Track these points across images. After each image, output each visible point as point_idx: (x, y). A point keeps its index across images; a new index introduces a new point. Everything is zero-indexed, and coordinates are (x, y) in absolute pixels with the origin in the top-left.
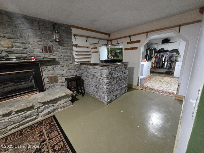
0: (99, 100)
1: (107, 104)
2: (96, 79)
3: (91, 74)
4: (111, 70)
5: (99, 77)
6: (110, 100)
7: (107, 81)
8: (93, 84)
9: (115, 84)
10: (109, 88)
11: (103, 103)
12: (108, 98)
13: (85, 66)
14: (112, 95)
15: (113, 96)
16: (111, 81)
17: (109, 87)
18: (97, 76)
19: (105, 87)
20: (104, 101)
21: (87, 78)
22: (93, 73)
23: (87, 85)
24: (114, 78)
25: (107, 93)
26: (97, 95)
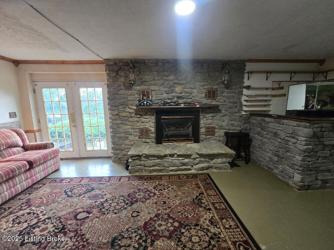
0: (280, 177)
1: (299, 190)
2: (279, 140)
3: (271, 132)
4: (319, 130)
5: (287, 138)
6: (306, 184)
7: (306, 147)
8: (272, 148)
9: (325, 157)
10: (309, 162)
11: (288, 184)
12: (302, 179)
13: (260, 118)
14: (314, 178)
15: (317, 179)
16: (316, 150)
17: (309, 159)
18: (283, 137)
19: (299, 158)
20: (291, 183)
21: (260, 138)
22: (275, 131)
23: (258, 149)
24: (325, 146)
25: (301, 169)
26: (277, 168)
